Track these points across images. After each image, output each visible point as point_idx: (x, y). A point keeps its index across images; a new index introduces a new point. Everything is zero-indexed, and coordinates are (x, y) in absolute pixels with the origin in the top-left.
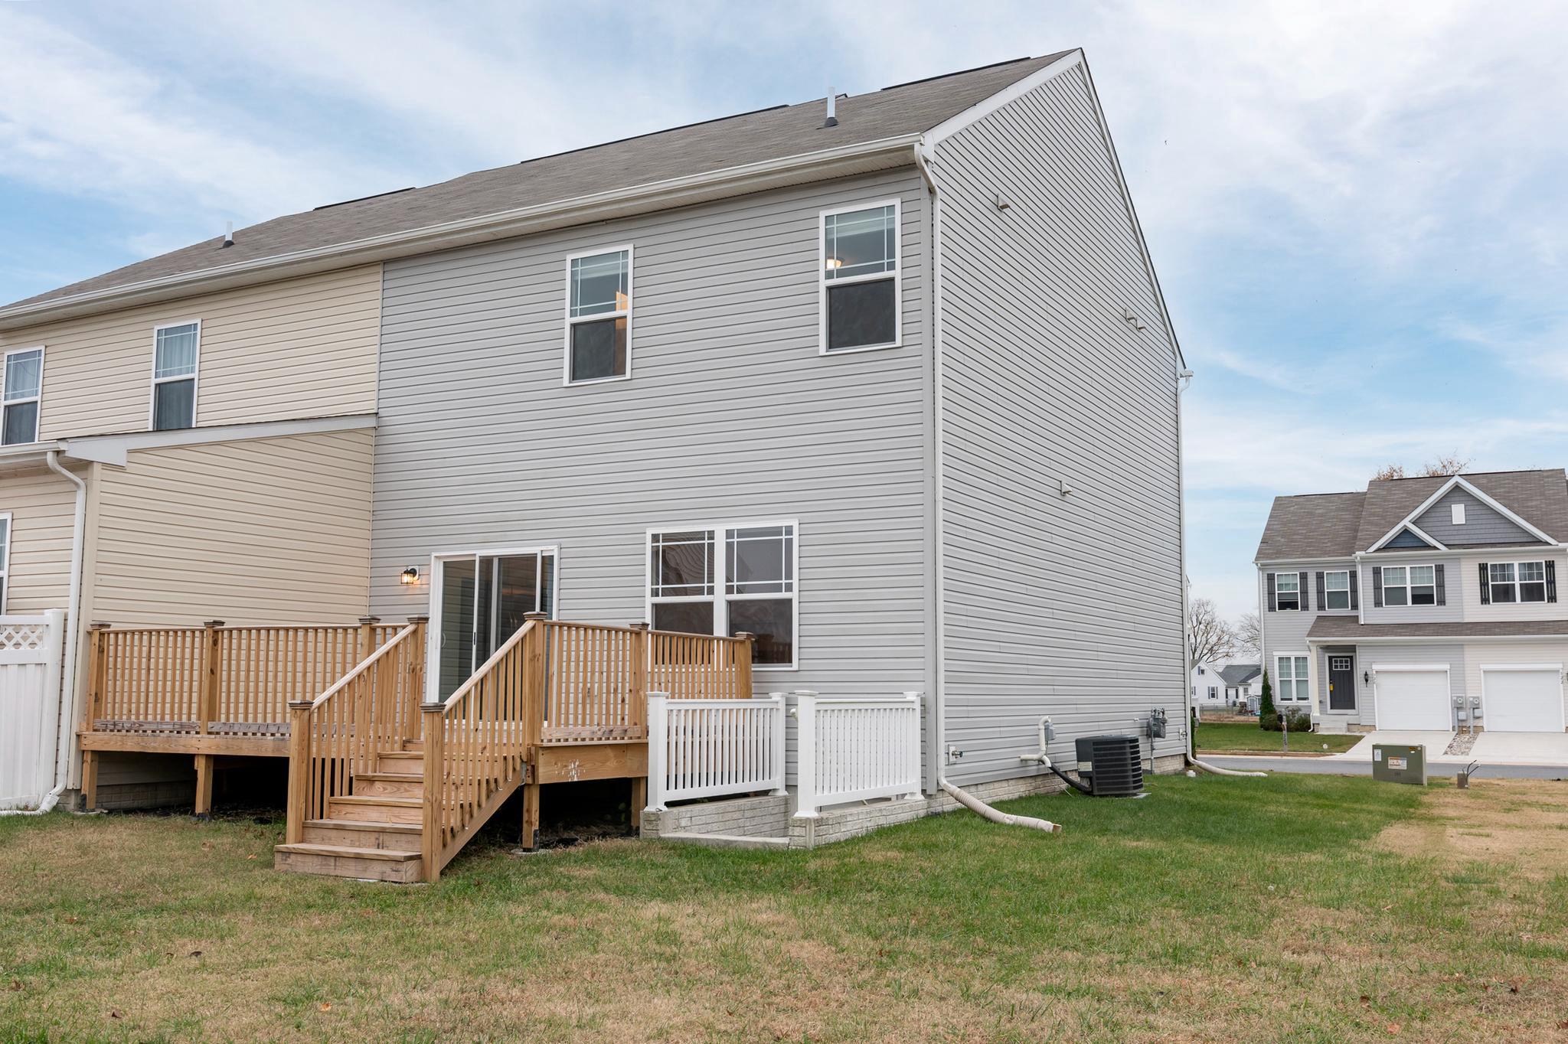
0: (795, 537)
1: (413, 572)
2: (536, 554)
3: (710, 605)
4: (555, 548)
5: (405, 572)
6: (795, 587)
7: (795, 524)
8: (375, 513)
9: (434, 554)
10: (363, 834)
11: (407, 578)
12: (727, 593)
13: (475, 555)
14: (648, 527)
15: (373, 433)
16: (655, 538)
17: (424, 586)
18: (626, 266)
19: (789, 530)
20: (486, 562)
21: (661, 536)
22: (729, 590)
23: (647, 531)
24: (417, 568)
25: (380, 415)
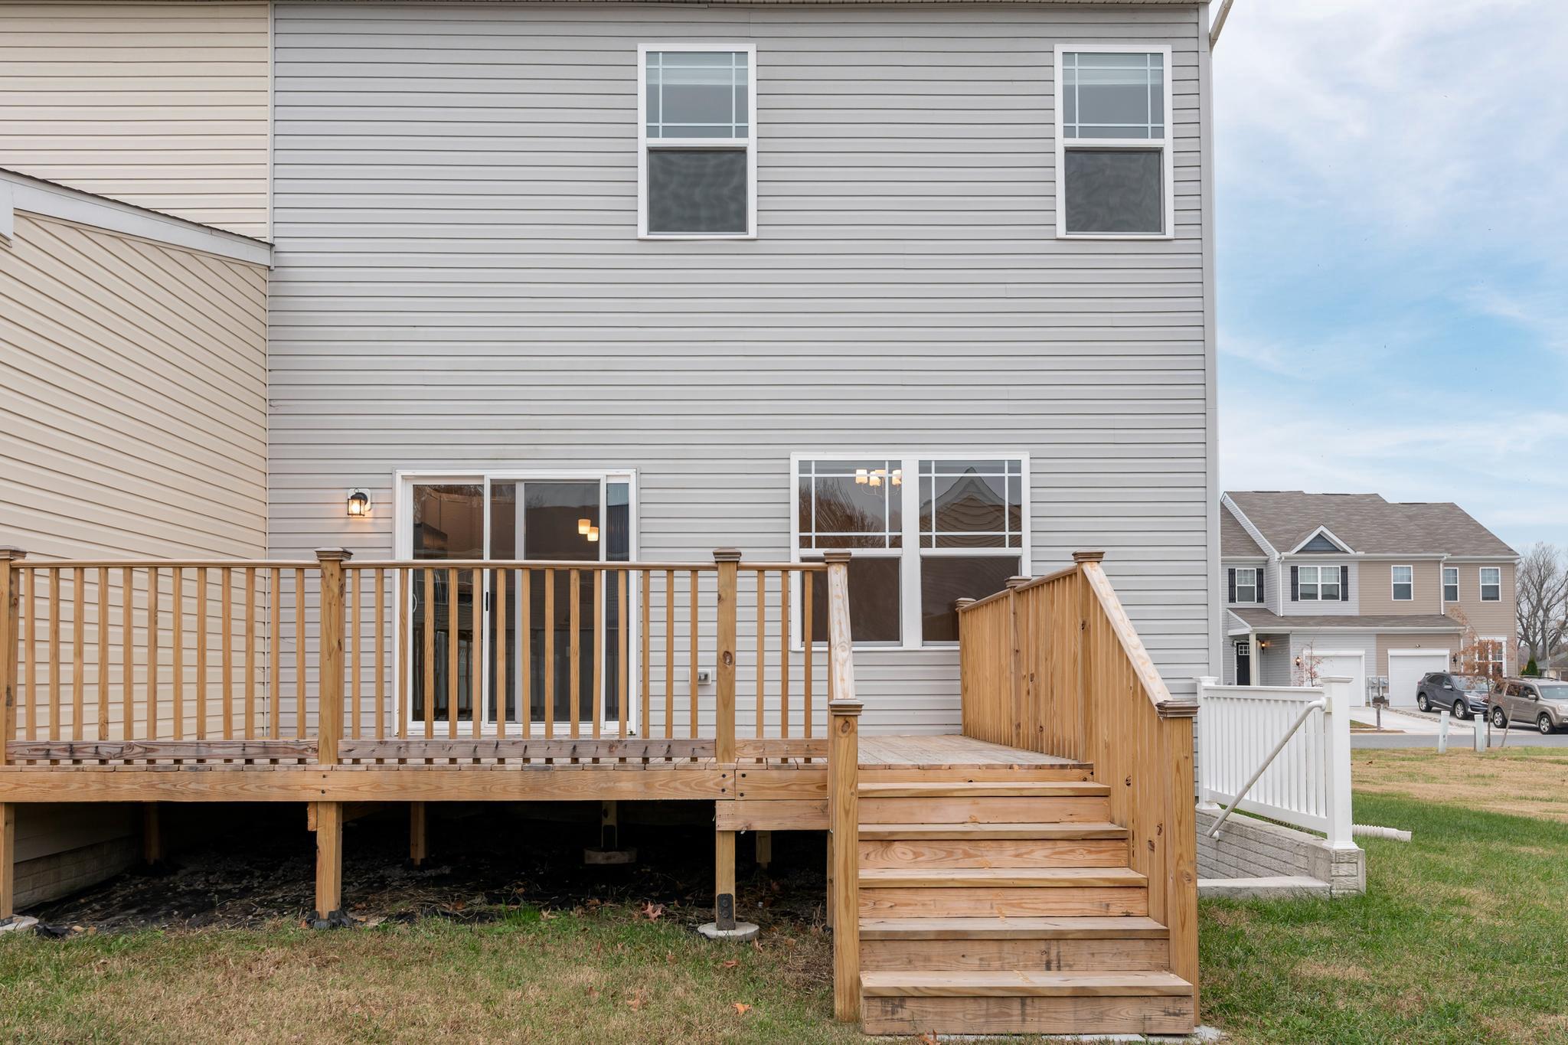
0: (1025, 475)
1: (360, 497)
2: (599, 480)
3: (895, 562)
4: (632, 472)
5: (353, 498)
6: (1026, 540)
7: (1025, 458)
8: (272, 403)
9: (400, 473)
10: (1007, 947)
11: (355, 507)
12: (922, 546)
13: (482, 477)
14: (793, 450)
15: (264, 273)
16: (804, 467)
17: (379, 521)
18: (744, 75)
19: (1015, 466)
20: (503, 490)
21: (813, 464)
22: (925, 542)
23: (792, 457)
24: (367, 492)
25: (278, 248)
